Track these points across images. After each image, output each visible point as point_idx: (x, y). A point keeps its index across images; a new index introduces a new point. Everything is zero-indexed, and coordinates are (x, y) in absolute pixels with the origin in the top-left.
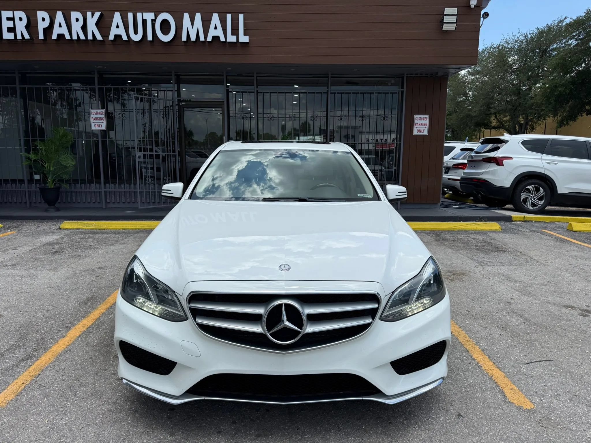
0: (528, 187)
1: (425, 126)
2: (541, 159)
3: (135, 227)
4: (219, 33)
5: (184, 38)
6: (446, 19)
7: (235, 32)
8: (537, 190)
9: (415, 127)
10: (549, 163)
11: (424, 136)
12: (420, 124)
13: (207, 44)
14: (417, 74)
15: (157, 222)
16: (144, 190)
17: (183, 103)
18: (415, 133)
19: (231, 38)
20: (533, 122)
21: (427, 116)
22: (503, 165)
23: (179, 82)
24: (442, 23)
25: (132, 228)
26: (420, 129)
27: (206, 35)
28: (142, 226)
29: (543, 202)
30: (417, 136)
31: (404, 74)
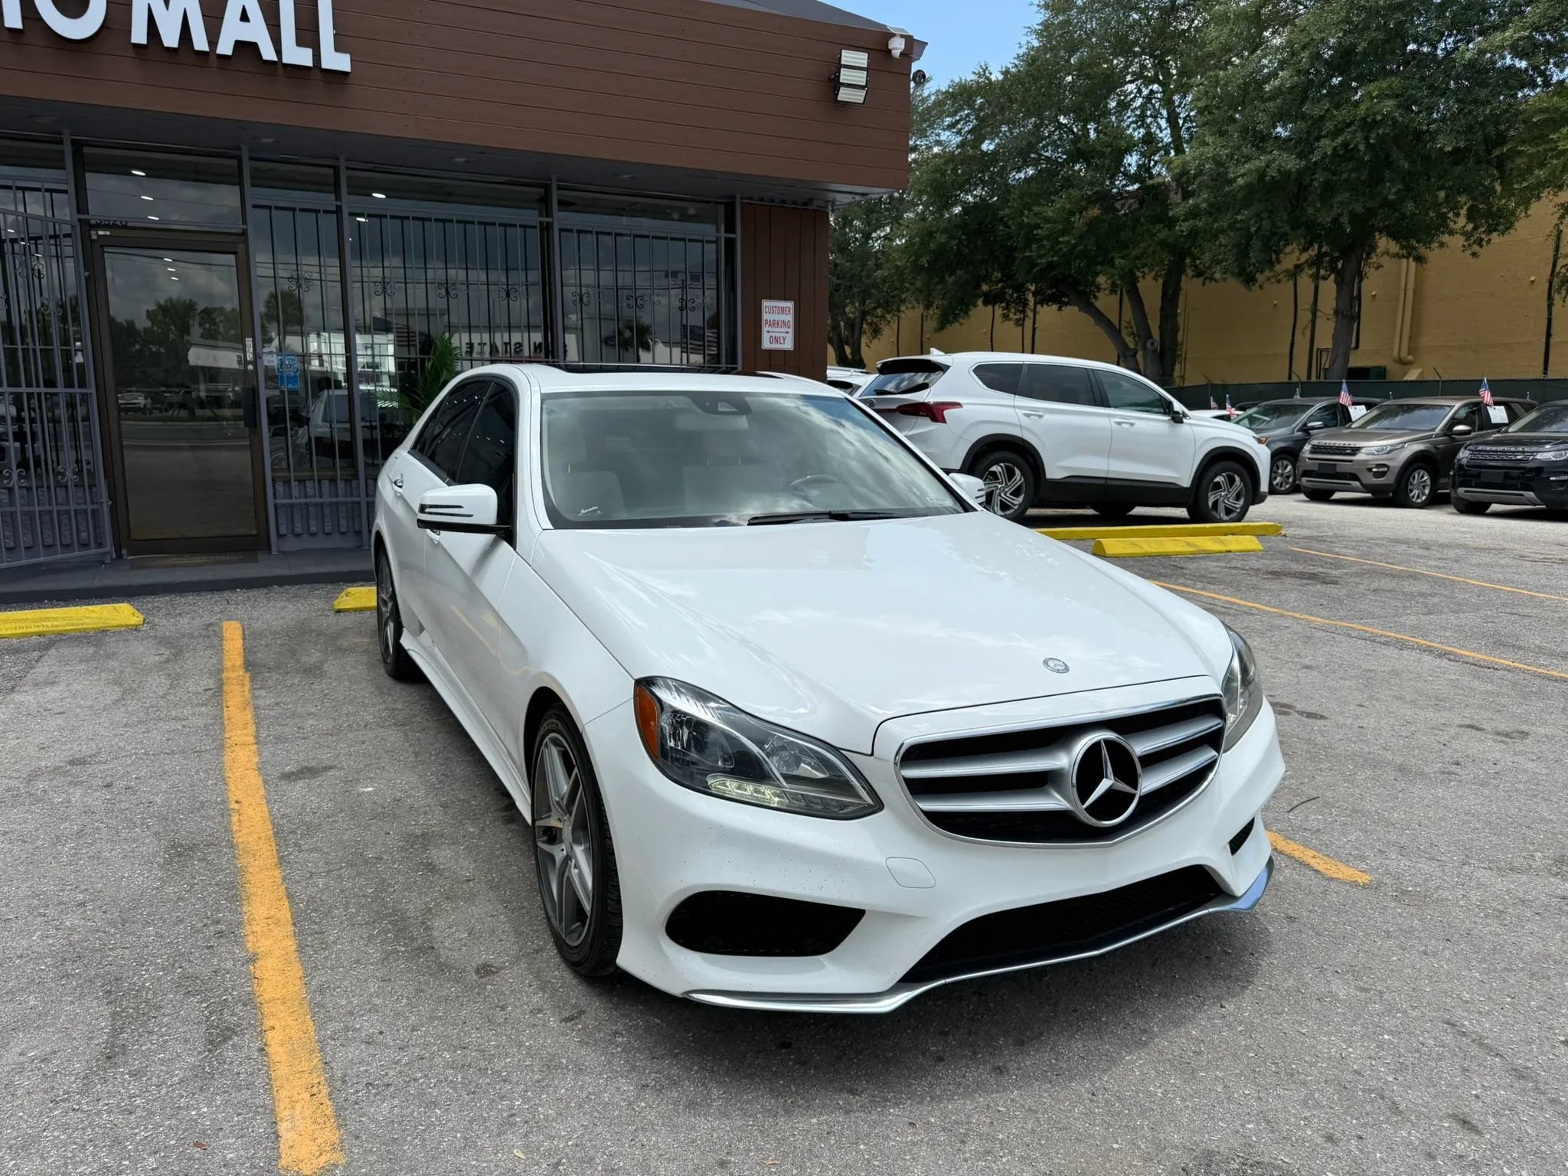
0: (994, 468)
1: (787, 330)
2: (1014, 407)
3: (25, 630)
4: (257, 32)
5: (139, 35)
6: (845, 76)
7: (308, 35)
8: (1011, 474)
9: (765, 328)
10: (1028, 415)
11: (785, 352)
12: (775, 324)
13: (213, 61)
14: (762, 200)
15: (99, 607)
16: (37, 509)
17: (101, 233)
18: (766, 344)
19: (297, 56)
20: (877, 317)
21: (790, 305)
22: (944, 421)
23: (82, 166)
24: (836, 84)
25: (14, 632)
26: (777, 335)
27: (213, 34)
28: (49, 624)
29: (1021, 499)
30: (770, 352)
31: (734, 197)
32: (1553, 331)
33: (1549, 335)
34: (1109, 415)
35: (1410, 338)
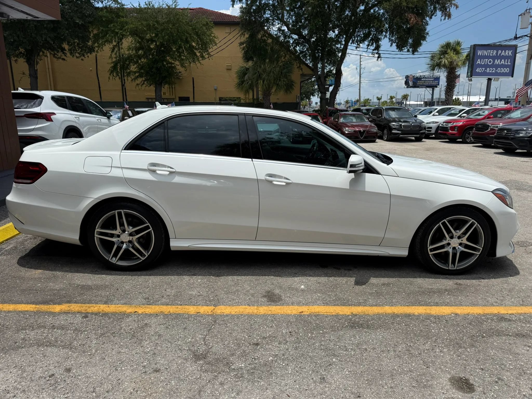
2: (71, 114)
22: (52, 121)
32: (101, 86)
33: (100, 87)
34: (94, 117)
35: (54, 86)
